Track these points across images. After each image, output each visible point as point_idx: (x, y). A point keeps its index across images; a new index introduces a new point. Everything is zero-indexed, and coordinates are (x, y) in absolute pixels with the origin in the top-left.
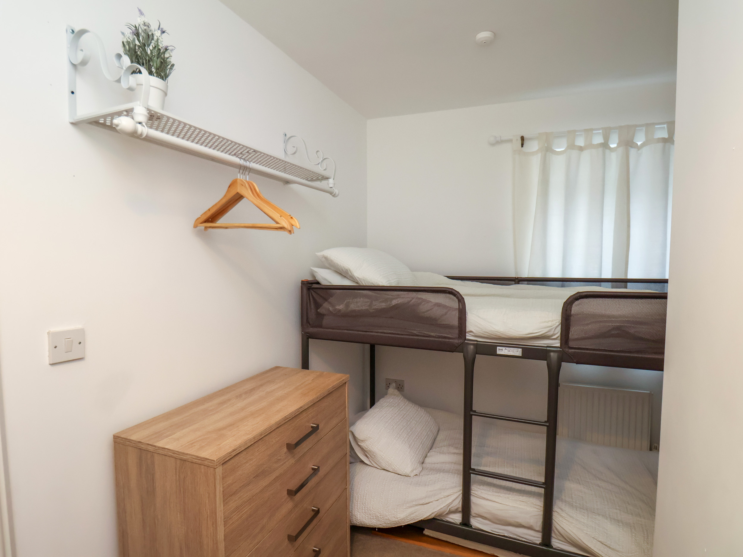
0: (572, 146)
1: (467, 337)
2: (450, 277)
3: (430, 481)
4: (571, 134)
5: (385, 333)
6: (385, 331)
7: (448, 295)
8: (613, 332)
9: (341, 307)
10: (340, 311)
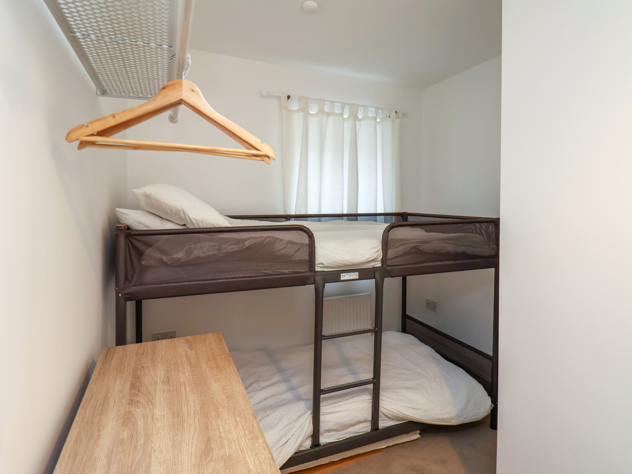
0: (322, 111)
1: (316, 270)
2: (232, 217)
3: (274, 420)
4: (321, 102)
5: (236, 278)
6: (236, 276)
7: (299, 232)
8: (412, 251)
9: (180, 255)
10: (179, 259)
